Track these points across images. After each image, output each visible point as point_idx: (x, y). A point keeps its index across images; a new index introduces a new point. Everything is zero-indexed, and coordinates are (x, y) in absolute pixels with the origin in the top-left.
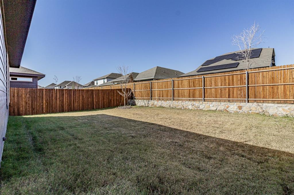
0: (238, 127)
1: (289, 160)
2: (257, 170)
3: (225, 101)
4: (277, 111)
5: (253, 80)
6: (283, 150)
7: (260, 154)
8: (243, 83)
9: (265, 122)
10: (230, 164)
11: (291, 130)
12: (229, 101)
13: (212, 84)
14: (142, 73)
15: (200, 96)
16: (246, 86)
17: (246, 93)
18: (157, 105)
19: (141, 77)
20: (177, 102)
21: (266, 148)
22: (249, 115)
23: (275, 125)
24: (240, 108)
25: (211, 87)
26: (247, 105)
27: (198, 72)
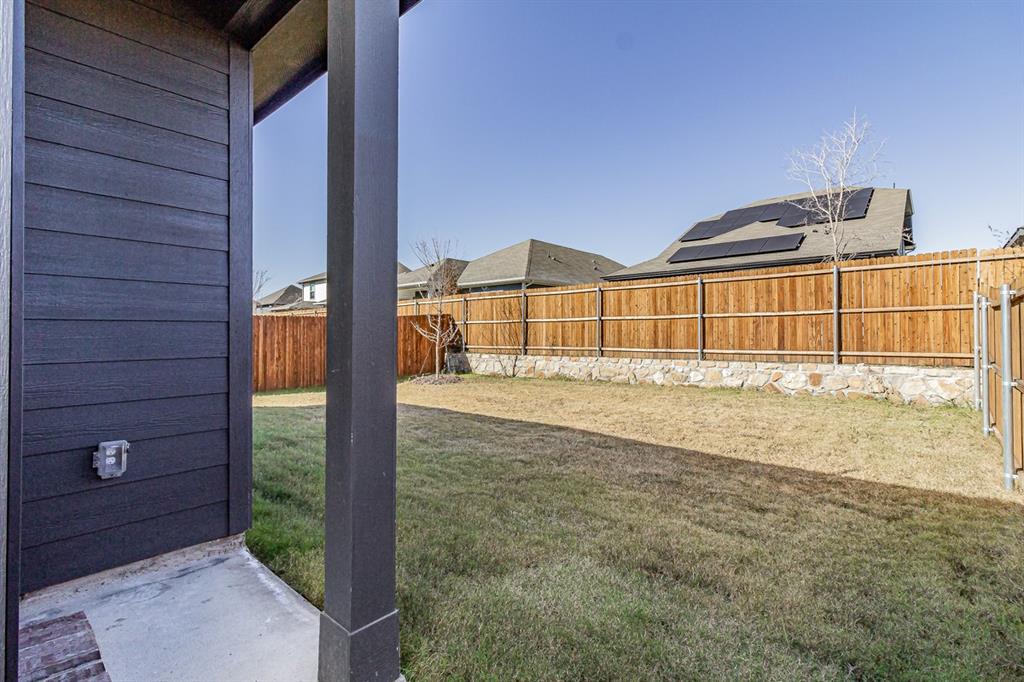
0: (817, 436)
1: (963, 511)
2: (888, 533)
3: (768, 359)
4: (924, 388)
5: (855, 293)
6: (948, 489)
7: (889, 501)
8: (823, 303)
9: (891, 423)
10: (819, 521)
11: (965, 441)
12: (781, 358)
13: (727, 303)
14: (481, 260)
15: (688, 343)
16: (834, 310)
17: (832, 334)
18: (546, 372)
19: (480, 276)
20: (613, 360)
21: (904, 488)
22: (843, 402)
23: (922, 429)
24: (816, 379)
25: (725, 312)
26: (836, 372)
27: (672, 261)
